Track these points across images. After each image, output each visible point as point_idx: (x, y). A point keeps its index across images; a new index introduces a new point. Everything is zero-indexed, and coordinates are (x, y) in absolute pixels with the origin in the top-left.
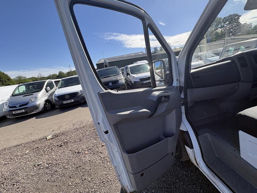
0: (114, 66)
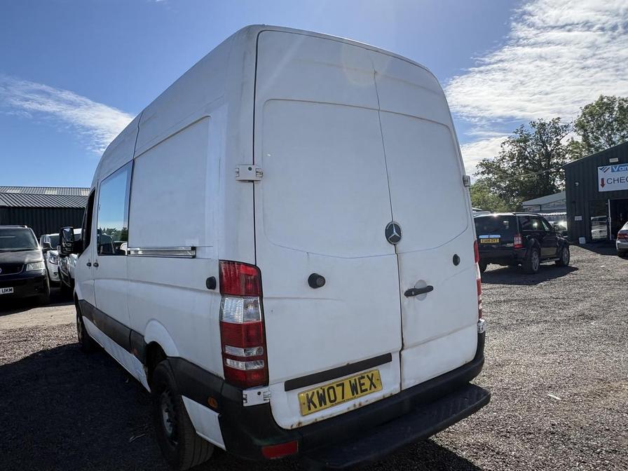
0: (23, 225)
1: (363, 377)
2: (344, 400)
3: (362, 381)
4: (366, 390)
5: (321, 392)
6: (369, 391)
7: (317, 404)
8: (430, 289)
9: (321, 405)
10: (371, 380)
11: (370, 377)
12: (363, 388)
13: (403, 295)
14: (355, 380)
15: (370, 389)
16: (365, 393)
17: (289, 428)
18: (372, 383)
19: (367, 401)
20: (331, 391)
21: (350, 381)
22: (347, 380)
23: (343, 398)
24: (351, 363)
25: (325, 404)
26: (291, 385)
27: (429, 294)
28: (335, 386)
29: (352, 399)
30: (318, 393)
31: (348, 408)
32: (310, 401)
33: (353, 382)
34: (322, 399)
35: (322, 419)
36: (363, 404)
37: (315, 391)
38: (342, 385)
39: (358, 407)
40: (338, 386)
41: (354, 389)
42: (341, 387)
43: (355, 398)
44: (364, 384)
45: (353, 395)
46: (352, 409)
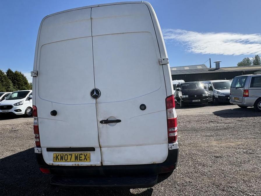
1: (82, 155)
2: (70, 161)
3: (81, 156)
4: (82, 160)
5: (62, 155)
6: (83, 161)
7: (60, 159)
8: (119, 121)
9: (61, 160)
10: (85, 156)
11: (85, 155)
12: (81, 159)
13: (99, 123)
14: (78, 155)
15: (84, 160)
16: (81, 161)
17: (49, 164)
18: (85, 158)
19: (81, 165)
20: (66, 156)
21: (75, 155)
22: (74, 153)
23: (70, 160)
24: (71, 147)
25: (63, 160)
26: (49, 150)
27: (118, 124)
28: (68, 154)
29: (74, 162)
30: (61, 155)
31: (72, 165)
32: (57, 157)
33: (76, 155)
34: (62, 158)
35: (61, 165)
36: (80, 165)
37: (60, 154)
38: (71, 155)
39: (77, 165)
40: (69, 155)
41: (76, 158)
42: (70, 156)
43: (76, 162)
44: (81, 157)
45: (75, 160)
46: (74, 165)
